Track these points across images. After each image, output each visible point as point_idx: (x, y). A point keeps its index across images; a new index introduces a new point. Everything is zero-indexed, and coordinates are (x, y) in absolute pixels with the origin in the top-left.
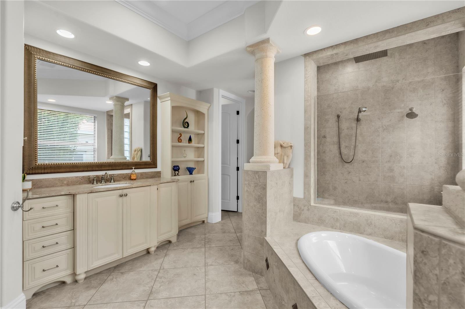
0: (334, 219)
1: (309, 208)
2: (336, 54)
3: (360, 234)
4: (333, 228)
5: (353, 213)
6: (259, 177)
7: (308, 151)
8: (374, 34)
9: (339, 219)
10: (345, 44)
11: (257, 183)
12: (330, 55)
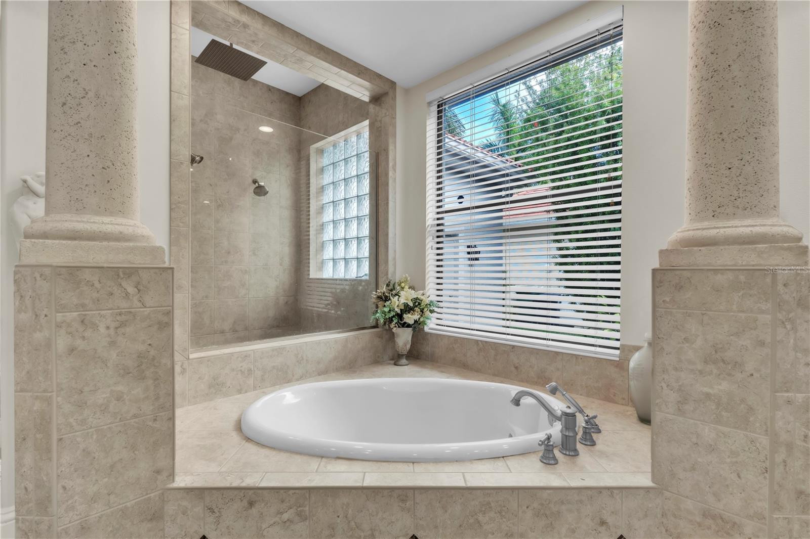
0: (242, 372)
1: (184, 367)
2: (245, 26)
3: (288, 383)
4: (241, 393)
5: (276, 349)
6: (139, 291)
7: (183, 223)
8: (307, 39)
9: (252, 369)
10: (265, 18)
11: (130, 312)
12: (233, 19)
